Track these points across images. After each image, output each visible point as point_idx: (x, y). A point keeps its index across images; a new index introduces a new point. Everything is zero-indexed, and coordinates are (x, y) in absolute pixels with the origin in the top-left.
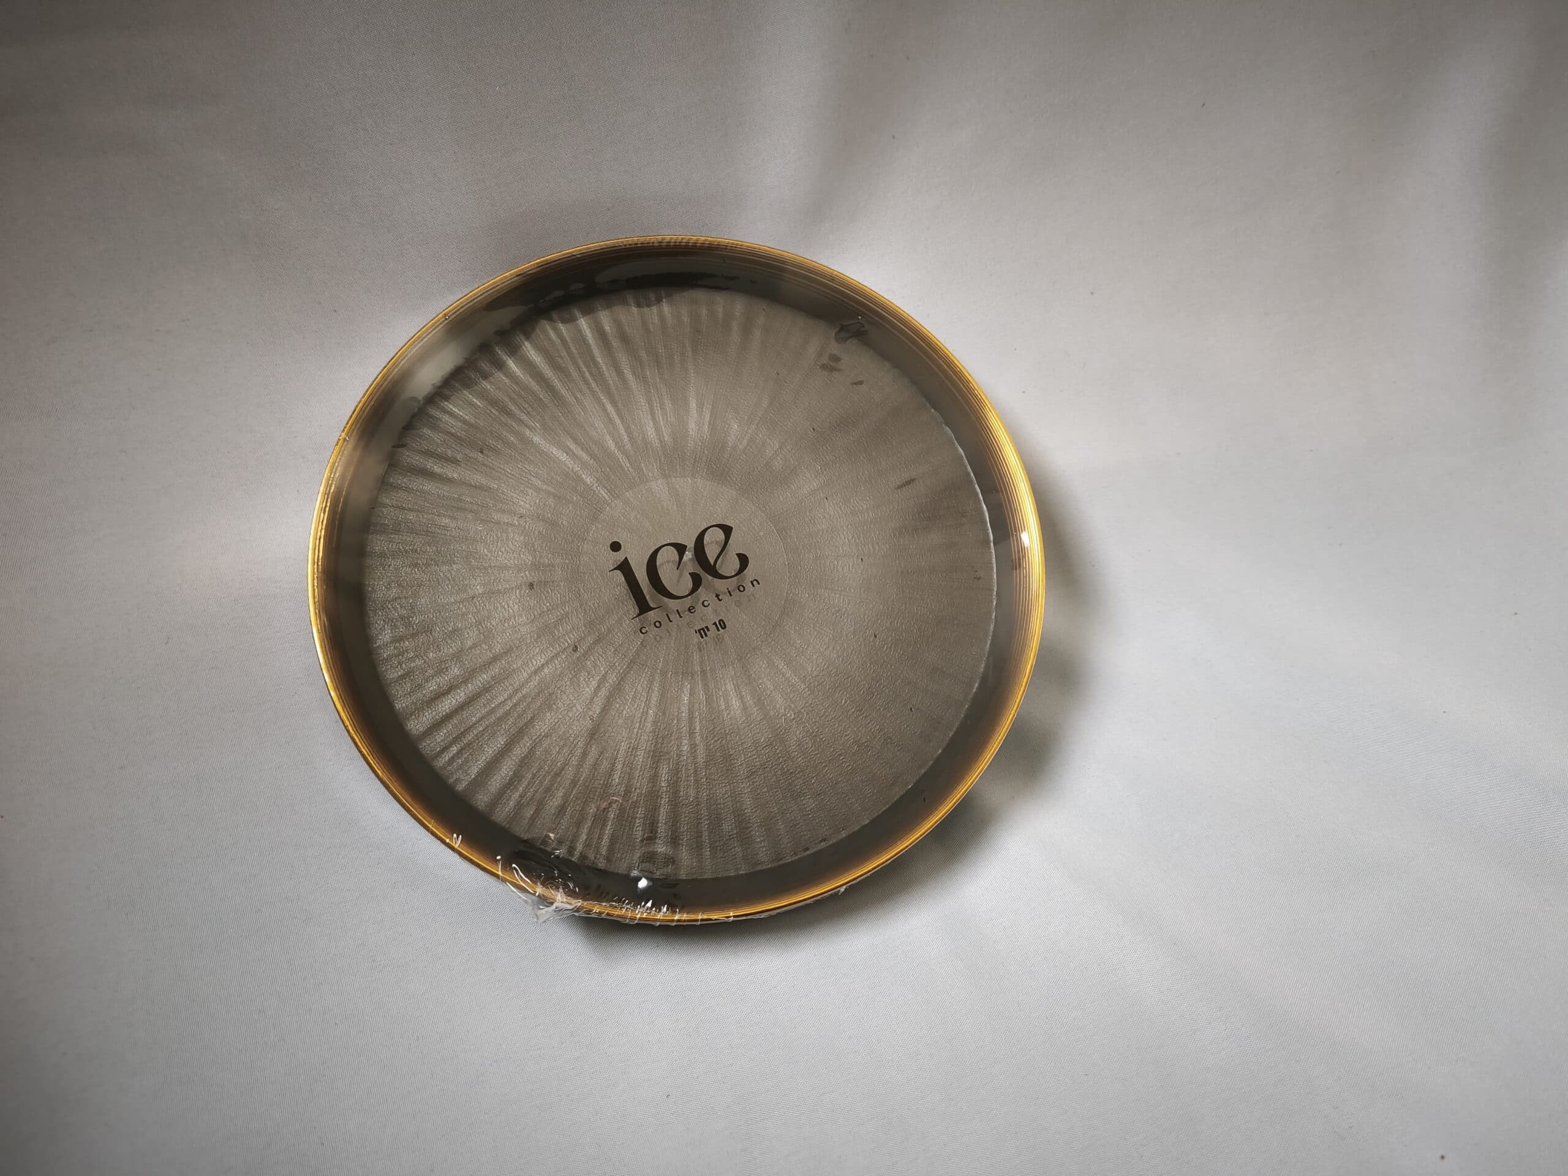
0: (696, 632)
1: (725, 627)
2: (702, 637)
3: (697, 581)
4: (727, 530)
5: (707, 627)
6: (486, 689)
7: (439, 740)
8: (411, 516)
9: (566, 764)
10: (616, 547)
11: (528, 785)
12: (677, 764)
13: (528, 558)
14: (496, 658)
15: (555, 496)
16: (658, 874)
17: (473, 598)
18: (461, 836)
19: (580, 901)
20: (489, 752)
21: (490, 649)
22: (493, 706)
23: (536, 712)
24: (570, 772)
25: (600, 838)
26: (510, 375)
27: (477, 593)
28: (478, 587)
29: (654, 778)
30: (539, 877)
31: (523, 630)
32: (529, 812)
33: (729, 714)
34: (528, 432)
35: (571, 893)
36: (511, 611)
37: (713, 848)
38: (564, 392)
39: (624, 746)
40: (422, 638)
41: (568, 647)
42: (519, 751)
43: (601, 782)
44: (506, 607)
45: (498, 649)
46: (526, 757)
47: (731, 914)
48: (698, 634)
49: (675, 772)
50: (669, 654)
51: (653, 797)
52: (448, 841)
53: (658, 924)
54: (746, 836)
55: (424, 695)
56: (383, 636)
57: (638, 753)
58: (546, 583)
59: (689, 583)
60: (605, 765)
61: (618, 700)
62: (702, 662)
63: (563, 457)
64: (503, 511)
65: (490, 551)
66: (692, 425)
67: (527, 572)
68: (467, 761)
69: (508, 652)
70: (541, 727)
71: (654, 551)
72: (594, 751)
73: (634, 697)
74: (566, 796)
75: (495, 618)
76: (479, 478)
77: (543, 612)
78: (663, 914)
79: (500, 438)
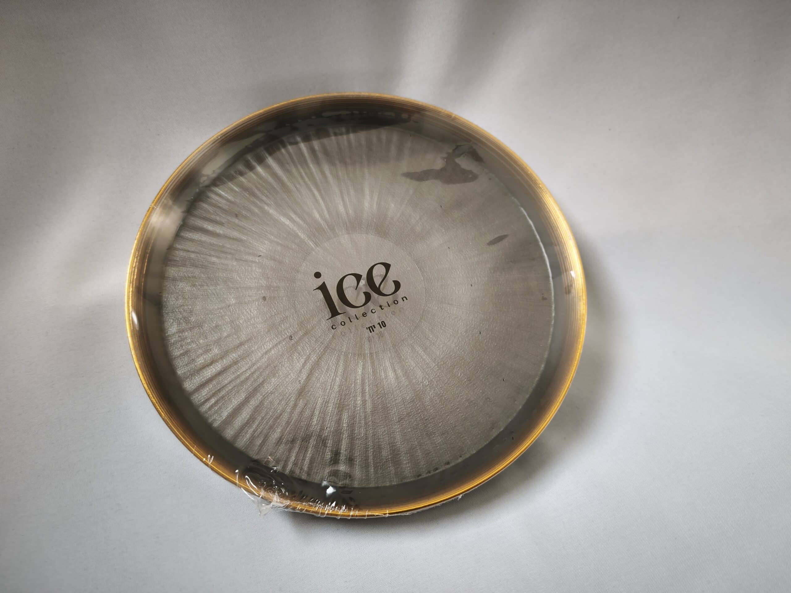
0: (367, 329)
1: (385, 326)
2: (371, 332)
3: (368, 297)
4: (387, 266)
5: (374, 326)
6: (235, 363)
7: (204, 394)
8: (193, 256)
9: (283, 411)
10: (318, 275)
11: (259, 424)
12: (354, 412)
13: (263, 282)
14: (241, 344)
15: (281, 245)
16: (340, 484)
17: (229, 306)
18: (213, 457)
19: (289, 501)
20: (235, 402)
21: (238, 337)
22: (239, 373)
23: (266, 378)
24: (285, 416)
25: (304, 459)
26: (258, 174)
27: (232, 303)
28: (232, 300)
29: (339, 421)
30: (262, 485)
31: (259, 326)
32: (259, 442)
33: (387, 381)
34: (266, 207)
35: (283, 496)
36: (252, 315)
37: (376, 467)
38: (289, 184)
39: (320, 401)
40: (196, 330)
41: (287, 337)
42: (253, 403)
43: (305, 423)
44: (249, 312)
45: (243, 338)
46: (258, 406)
47: (386, 512)
48: (368, 329)
49: (352, 418)
50: (350, 343)
51: (338, 433)
52: (204, 459)
53: (339, 518)
54: (397, 460)
55: (196, 366)
56: (172, 328)
57: (329, 405)
58: (274, 297)
59: (363, 298)
60: (307, 413)
61: (317, 371)
62: (370, 348)
63: (287, 222)
64: (249, 254)
65: (240, 278)
66: (366, 204)
67: (263, 291)
68: (220, 408)
69: (249, 340)
70: (268, 388)
71: (342, 278)
72: (301, 403)
73: (328, 369)
74: (283, 432)
75: (242, 319)
76: (235, 234)
77: (272, 316)
78: (342, 511)
79: (249, 210)
